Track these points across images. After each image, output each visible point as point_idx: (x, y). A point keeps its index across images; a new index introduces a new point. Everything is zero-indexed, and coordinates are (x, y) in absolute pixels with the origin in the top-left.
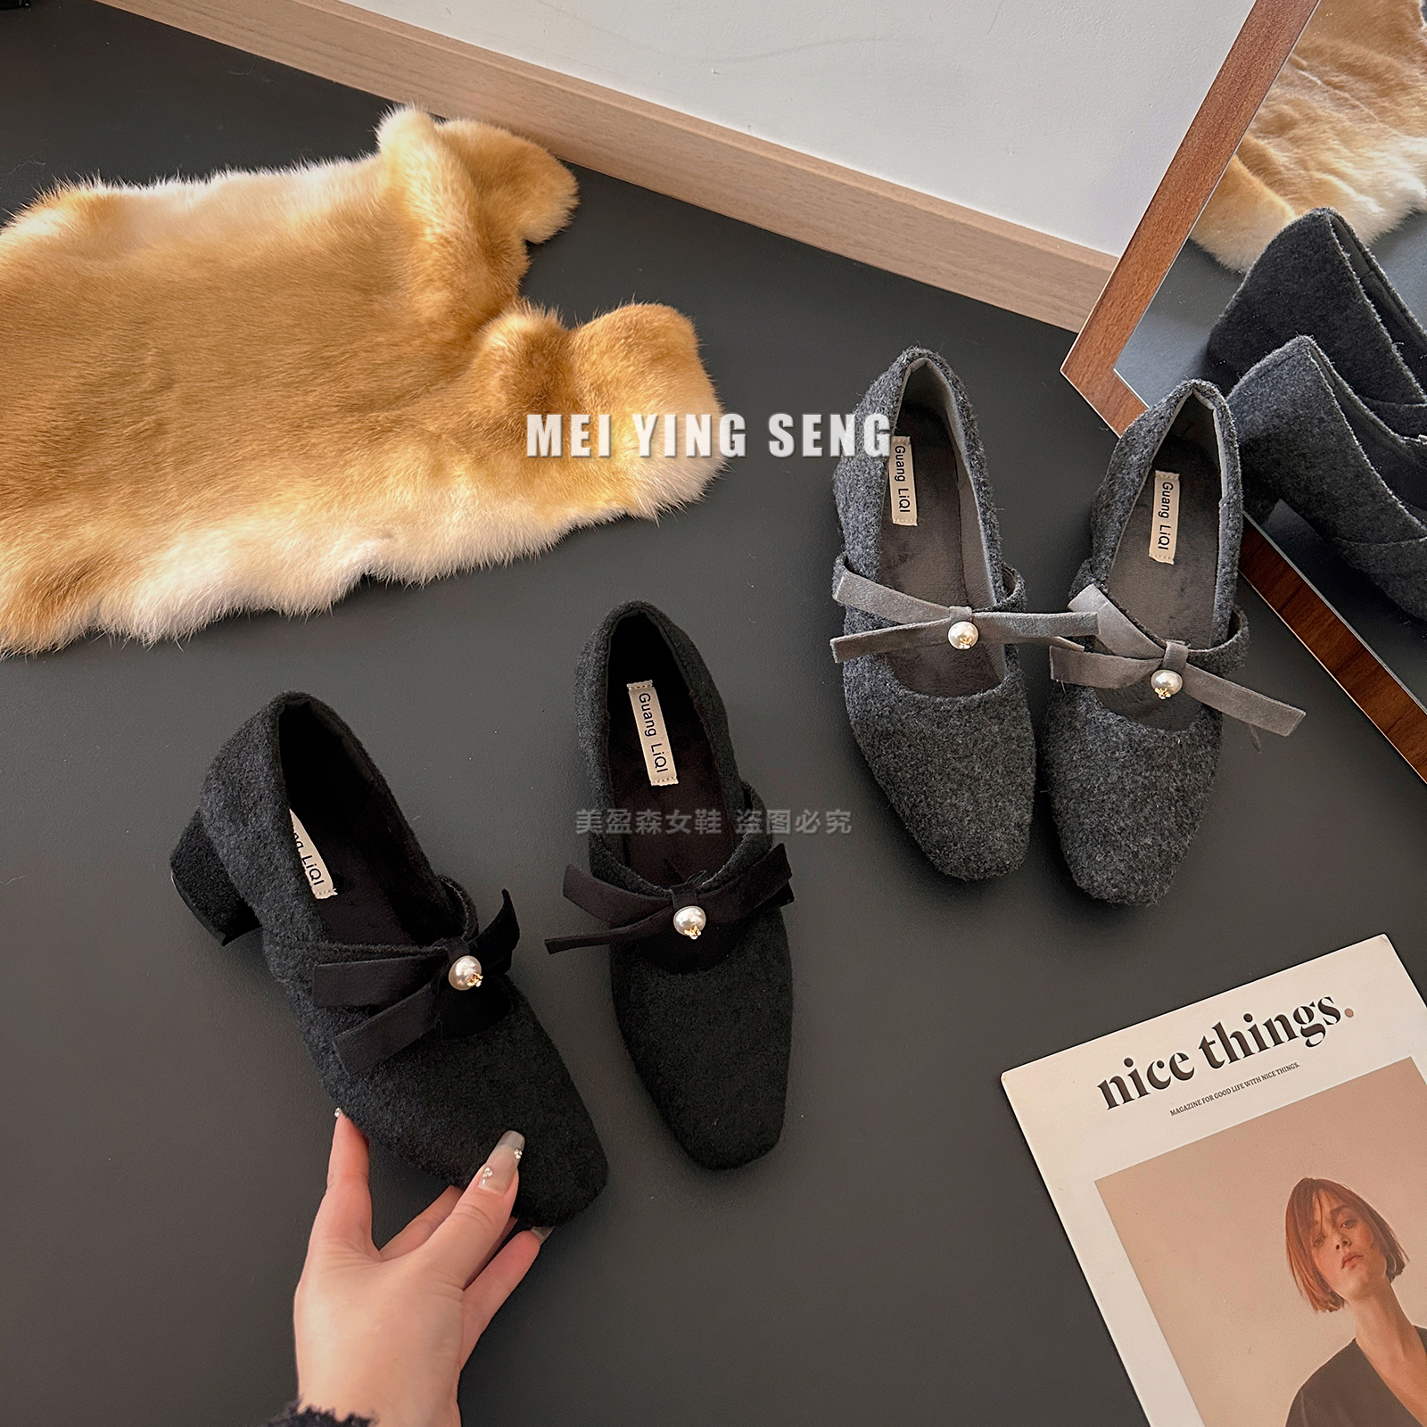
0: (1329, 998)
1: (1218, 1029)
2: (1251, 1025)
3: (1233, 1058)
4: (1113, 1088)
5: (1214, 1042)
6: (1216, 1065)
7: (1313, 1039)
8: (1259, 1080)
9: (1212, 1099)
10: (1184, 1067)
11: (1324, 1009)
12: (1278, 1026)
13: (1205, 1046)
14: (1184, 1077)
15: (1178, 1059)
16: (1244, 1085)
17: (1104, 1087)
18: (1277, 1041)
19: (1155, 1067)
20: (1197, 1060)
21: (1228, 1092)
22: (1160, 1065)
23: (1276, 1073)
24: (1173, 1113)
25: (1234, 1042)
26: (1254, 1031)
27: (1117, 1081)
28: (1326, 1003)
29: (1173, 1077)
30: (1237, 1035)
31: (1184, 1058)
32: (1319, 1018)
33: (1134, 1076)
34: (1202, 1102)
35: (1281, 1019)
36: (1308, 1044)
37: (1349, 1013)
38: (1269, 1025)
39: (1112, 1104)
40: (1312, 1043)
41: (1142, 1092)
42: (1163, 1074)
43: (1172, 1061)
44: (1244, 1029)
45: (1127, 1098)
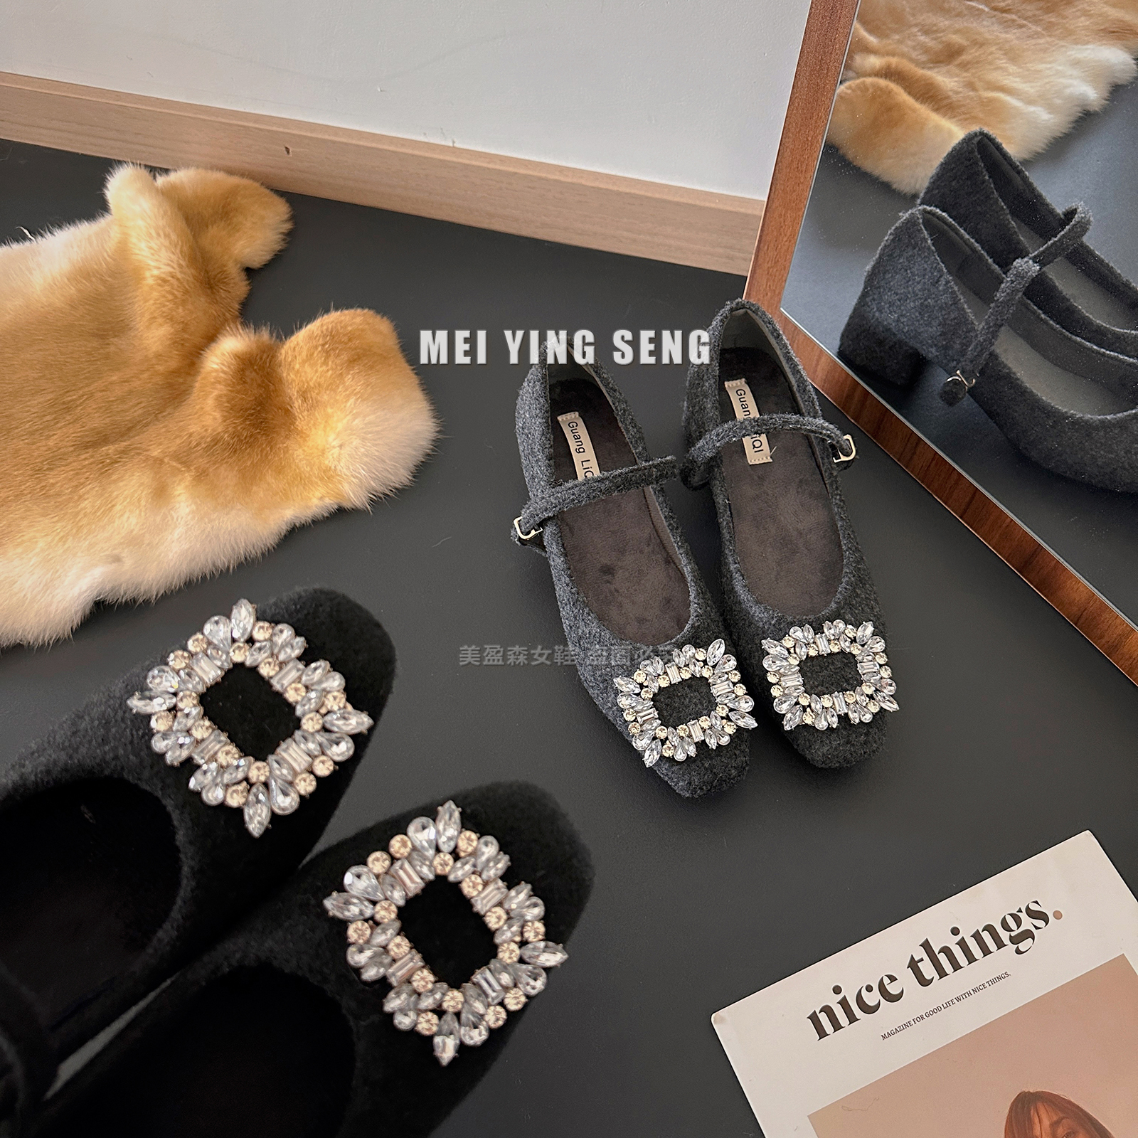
0: (1036, 902)
1: (926, 946)
2: (958, 938)
3: (942, 973)
4: (823, 1018)
5: (922, 960)
6: (924, 982)
7: (1022, 946)
8: (969, 994)
9: (923, 1018)
10: (893, 989)
11: (1032, 914)
12: (986, 936)
13: (914, 965)
14: (893, 998)
15: (886, 981)
16: (955, 1001)
17: (814, 1018)
18: (986, 952)
19: (864, 992)
20: (907, 980)
21: (939, 1009)
22: (869, 989)
23: (987, 985)
24: (884, 1037)
25: (942, 958)
26: (962, 944)
27: (827, 1010)
28: (1034, 907)
29: (883, 1001)
30: (946, 951)
31: (892, 979)
32: (1027, 923)
33: (844, 1003)
34: (913, 1022)
35: (989, 928)
36: (1018, 952)
37: (1058, 915)
38: (977, 936)
39: (822, 1034)
40: (1022, 949)
41: (852, 1019)
42: (872, 999)
43: (881, 983)
44: (952, 943)
45: (837, 1026)
